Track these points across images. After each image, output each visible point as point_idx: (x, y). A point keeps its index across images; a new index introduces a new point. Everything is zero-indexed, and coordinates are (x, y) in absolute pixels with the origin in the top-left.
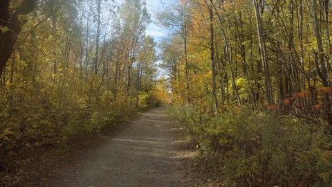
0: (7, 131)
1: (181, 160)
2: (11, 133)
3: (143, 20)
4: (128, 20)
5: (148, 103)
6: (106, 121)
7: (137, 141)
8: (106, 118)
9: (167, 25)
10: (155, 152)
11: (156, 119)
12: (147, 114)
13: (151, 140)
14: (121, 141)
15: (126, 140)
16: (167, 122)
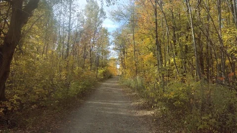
0: (16, 97)
1: (142, 117)
2: (19, 98)
3: (101, 16)
4: (90, 17)
5: (104, 75)
6: (81, 89)
7: (105, 103)
8: (80, 87)
9: (118, 20)
10: (121, 111)
11: (113, 87)
12: (104, 84)
13: (115, 103)
14: (93, 103)
15: (97, 103)
16: (121, 89)
